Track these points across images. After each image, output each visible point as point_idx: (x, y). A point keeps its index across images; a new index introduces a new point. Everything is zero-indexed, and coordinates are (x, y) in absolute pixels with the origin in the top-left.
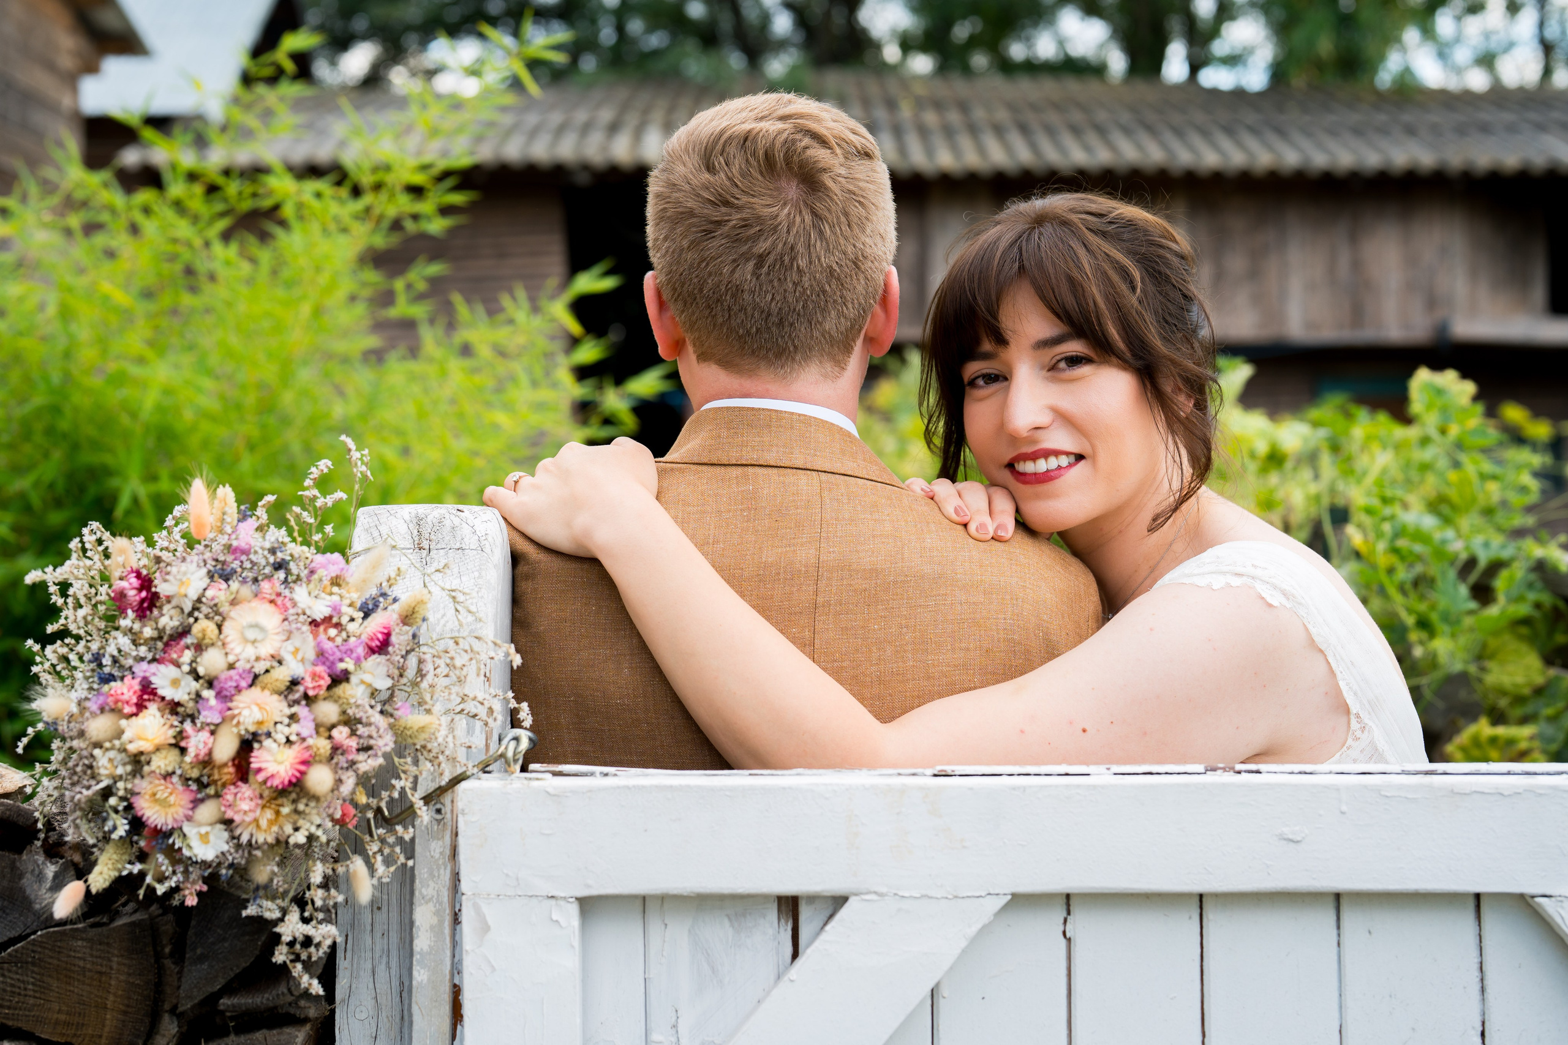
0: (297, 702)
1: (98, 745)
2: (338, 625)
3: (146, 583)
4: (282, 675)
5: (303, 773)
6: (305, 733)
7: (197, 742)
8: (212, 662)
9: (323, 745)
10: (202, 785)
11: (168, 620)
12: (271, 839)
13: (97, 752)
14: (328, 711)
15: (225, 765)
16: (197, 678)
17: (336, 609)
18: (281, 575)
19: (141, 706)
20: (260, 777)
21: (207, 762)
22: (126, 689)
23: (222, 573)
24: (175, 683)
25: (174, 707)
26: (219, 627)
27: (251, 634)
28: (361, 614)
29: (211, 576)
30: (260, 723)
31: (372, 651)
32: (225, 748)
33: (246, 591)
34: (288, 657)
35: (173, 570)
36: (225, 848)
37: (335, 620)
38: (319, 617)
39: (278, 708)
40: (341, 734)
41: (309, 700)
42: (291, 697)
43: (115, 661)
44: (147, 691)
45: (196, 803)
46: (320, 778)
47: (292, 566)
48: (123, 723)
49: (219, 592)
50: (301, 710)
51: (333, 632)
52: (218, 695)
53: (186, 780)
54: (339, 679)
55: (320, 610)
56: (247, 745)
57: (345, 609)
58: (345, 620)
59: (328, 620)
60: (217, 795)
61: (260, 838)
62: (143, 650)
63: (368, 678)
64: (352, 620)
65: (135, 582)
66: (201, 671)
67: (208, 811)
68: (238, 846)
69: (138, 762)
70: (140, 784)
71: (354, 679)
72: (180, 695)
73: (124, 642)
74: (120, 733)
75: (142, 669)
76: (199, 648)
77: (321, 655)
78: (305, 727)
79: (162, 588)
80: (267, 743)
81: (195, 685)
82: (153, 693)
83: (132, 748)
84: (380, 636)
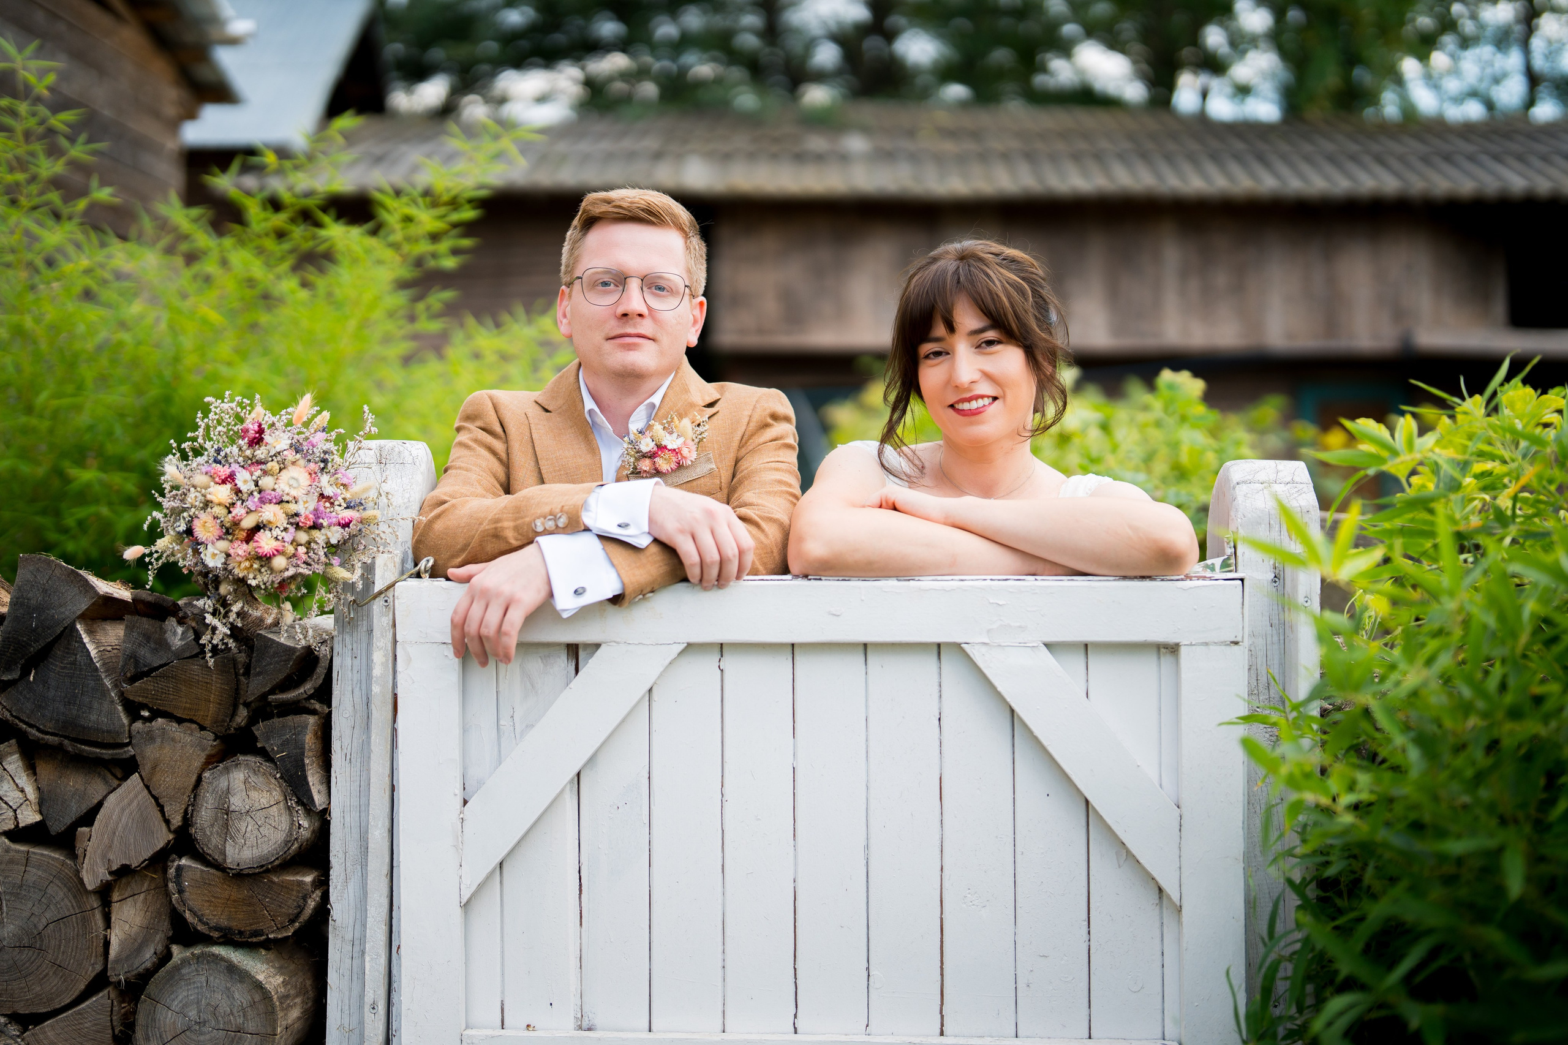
0: (292, 524)
1: (195, 487)
2: (332, 504)
3: (261, 431)
4: (293, 508)
5: (274, 555)
6: (286, 539)
7: (239, 510)
8: (267, 482)
9: (290, 549)
10: (227, 533)
11: (261, 453)
12: (241, 575)
13: (192, 489)
14: (303, 537)
15: (243, 530)
16: (257, 485)
17: (336, 495)
18: (322, 465)
19: (224, 482)
20: (255, 545)
21: (236, 523)
22: (223, 471)
23: (297, 448)
24: (245, 482)
25: (238, 492)
26: (281, 470)
27: (292, 482)
28: (345, 506)
29: (291, 446)
30: (270, 522)
31: (339, 524)
32: (248, 522)
33: (302, 462)
34: (301, 502)
35: (277, 433)
36: (220, 566)
37: (332, 500)
38: (326, 494)
39: (282, 521)
40: (302, 550)
41: (298, 527)
42: (291, 520)
43: (226, 456)
44: (231, 478)
45: (220, 538)
46: (279, 562)
47: (330, 465)
48: (212, 484)
49: (290, 455)
50: (292, 529)
51: (328, 504)
52: (260, 499)
53: (222, 526)
54: (316, 526)
55: (329, 491)
56: (258, 528)
57: (340, 498)
58: (336, 503)
59: (329, 498)
60: (231, 541)
61: (236, 571)
62: (241, 459)
63: (329, 534)
64: (340, 505)
65: (256, 428)
66: (260, 483)
67: (223, 545)
68: (225, 569)
69: (207, 504)
70: (203, 516)
71: (323, 531)
72: (244, 488)
73: (235, 450)
74: (206, 487)
75: (235, 467)
76: (265, 473)
77: (316, 510)
78: (288, 537)
79: (267, 437)
80: (267, 532)
81: (253, 487)
82: (233, 480)
83: (209, 497)
84: (347, 520)
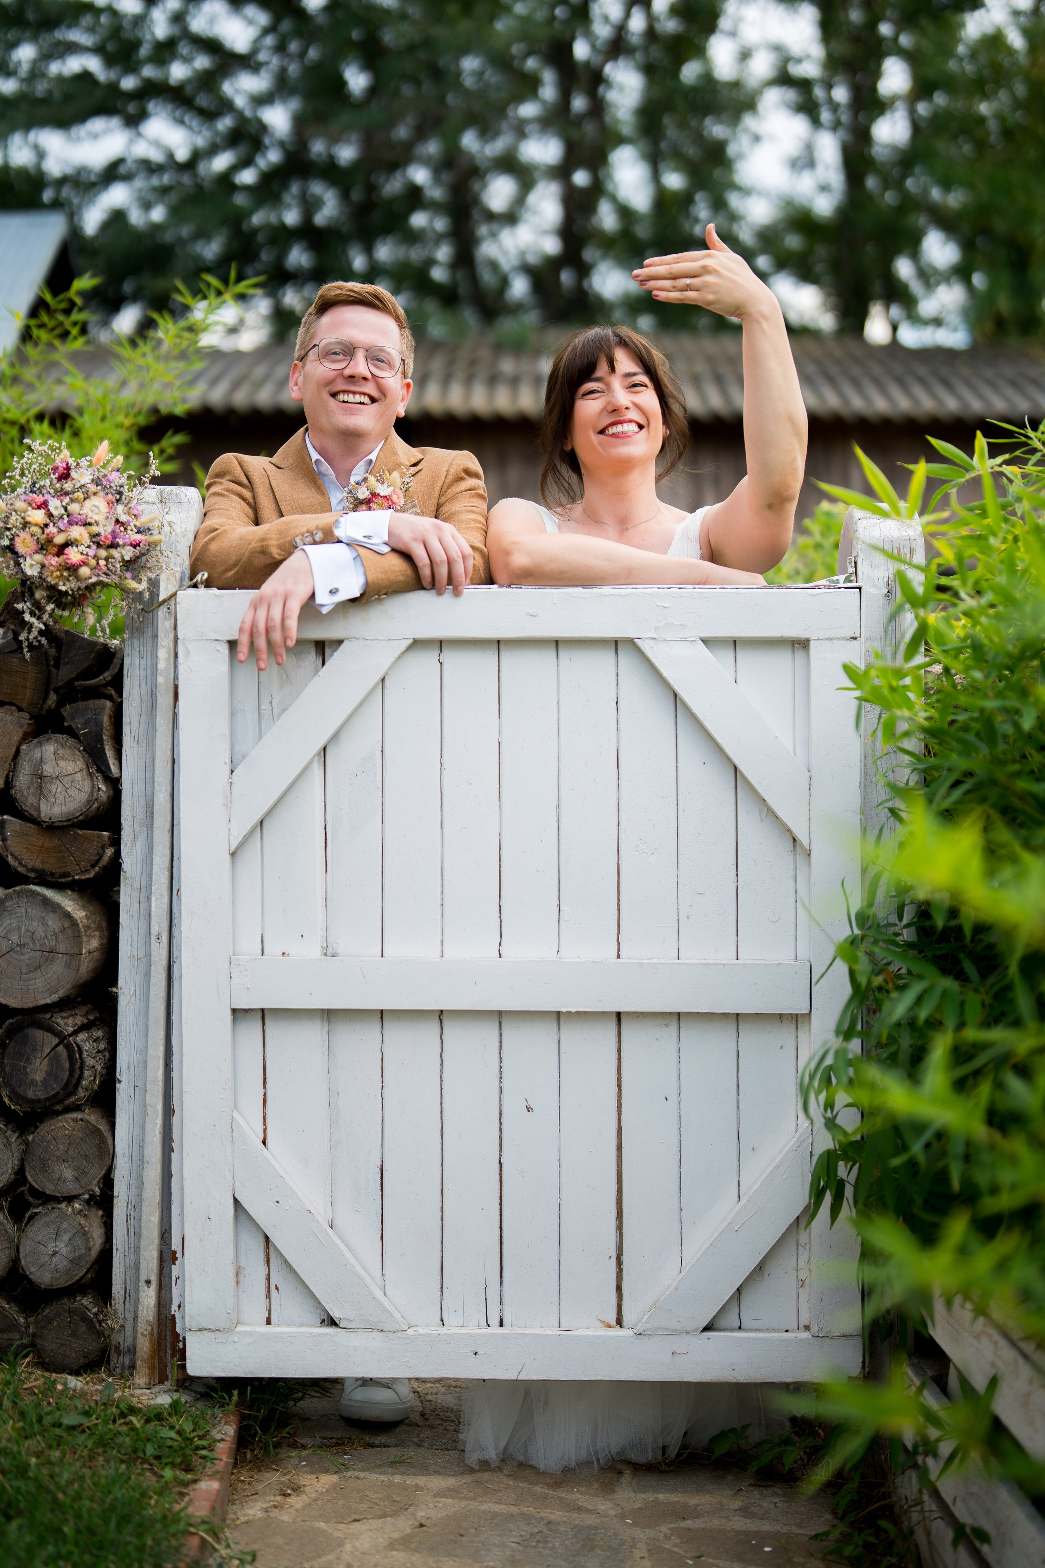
0: (94, 543)
1: (16, 511)
2: (126, 529)
3: (68, 468)
4: (95, 529)
5: (81, 566)
6: (90, 554)
7: (52, 529)
8: (74, 508)
9: (93, 562)
10: (42, 549)
11: (68, 486)
12: (53, 583)
13: (14, 513)
14: (103, 553)
15: (55, 546)
16: (66, 509)
17: (129, 522)
18: (118, 497)
19: (39, 507)
20: (65, 557)
21: (50, 541)
22: (39, 499)
23: (97, 482)
24: (56, 508)
25: (50, 515)
26: (85, 499)
27: (93, 508)
28: (137, 530)
29: (93, 480)
30: (76, 540)
31: (131, 545)
32: (59, 539)
33: (102, 494)
34: (101, 525)
35: (81, 470)
36: (36, 574)
37: (125, 526)
38: (121, 520)
39: (86, 540)
40: (102, 563)
41: (99, 545)
42: (94, 540)
43: (40, 488)
44: (44, 505)
45: (36, 552)
46: (84, 571)
47: (124, 497)
48: (30, 508)
49: (93, 488)
50: (94, 547)
51: (122, 529)
52: (68, 521)
53: (38, 543)
54: (113, 546)
55: (123, 518)
56: (67, 544)
57: (132, 524)
58: (129, 528)
59: (123, 524)
60: (45, 555)
61: (49, 579)
62: (52, 491)
63: (124, 552)
64: (132, 530)
65: (64, 465)
66: (69, 508)
67: (38, 557)
68: (40, 577)
69: (26, 525)
70: (22, 534)
71: (119, 549)
72: (55, 513)
73: (48, 483)
74: (25, 512)
75: (47, 497)
76: (72, 500)
77: (113, 531)
78: (91, 552)
79: (73, 474)
80: (75, 548)
81: (63, 511)
82: (47, 506)
83: (28, 519)
84: (138, 542)
